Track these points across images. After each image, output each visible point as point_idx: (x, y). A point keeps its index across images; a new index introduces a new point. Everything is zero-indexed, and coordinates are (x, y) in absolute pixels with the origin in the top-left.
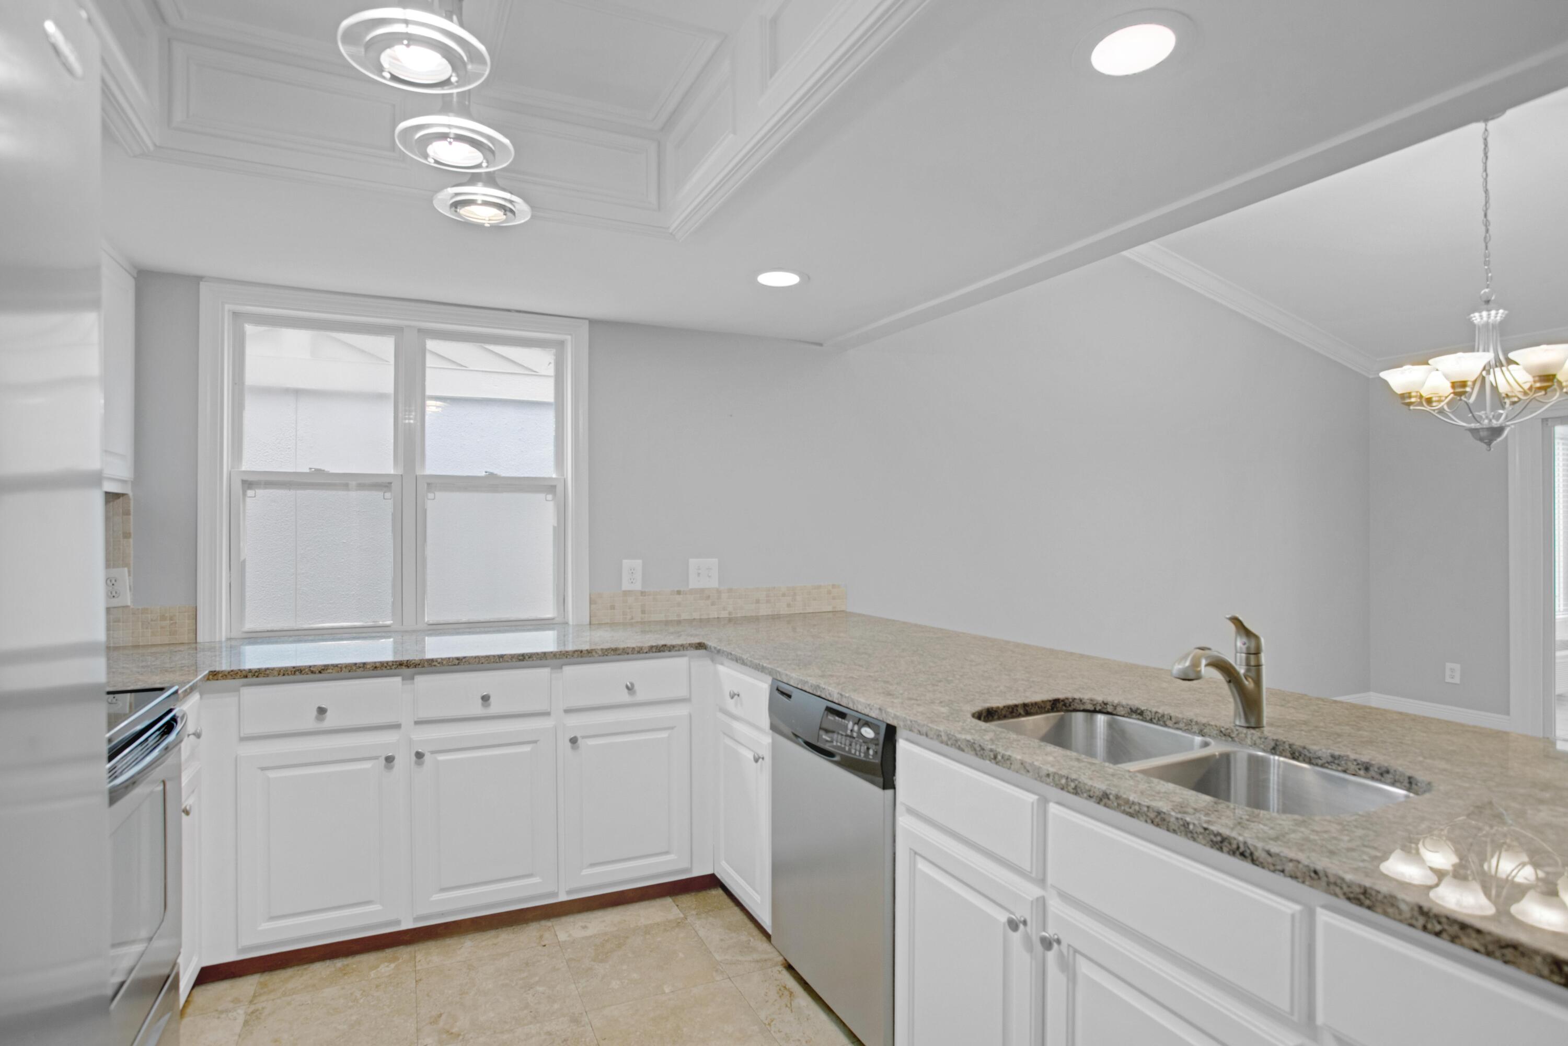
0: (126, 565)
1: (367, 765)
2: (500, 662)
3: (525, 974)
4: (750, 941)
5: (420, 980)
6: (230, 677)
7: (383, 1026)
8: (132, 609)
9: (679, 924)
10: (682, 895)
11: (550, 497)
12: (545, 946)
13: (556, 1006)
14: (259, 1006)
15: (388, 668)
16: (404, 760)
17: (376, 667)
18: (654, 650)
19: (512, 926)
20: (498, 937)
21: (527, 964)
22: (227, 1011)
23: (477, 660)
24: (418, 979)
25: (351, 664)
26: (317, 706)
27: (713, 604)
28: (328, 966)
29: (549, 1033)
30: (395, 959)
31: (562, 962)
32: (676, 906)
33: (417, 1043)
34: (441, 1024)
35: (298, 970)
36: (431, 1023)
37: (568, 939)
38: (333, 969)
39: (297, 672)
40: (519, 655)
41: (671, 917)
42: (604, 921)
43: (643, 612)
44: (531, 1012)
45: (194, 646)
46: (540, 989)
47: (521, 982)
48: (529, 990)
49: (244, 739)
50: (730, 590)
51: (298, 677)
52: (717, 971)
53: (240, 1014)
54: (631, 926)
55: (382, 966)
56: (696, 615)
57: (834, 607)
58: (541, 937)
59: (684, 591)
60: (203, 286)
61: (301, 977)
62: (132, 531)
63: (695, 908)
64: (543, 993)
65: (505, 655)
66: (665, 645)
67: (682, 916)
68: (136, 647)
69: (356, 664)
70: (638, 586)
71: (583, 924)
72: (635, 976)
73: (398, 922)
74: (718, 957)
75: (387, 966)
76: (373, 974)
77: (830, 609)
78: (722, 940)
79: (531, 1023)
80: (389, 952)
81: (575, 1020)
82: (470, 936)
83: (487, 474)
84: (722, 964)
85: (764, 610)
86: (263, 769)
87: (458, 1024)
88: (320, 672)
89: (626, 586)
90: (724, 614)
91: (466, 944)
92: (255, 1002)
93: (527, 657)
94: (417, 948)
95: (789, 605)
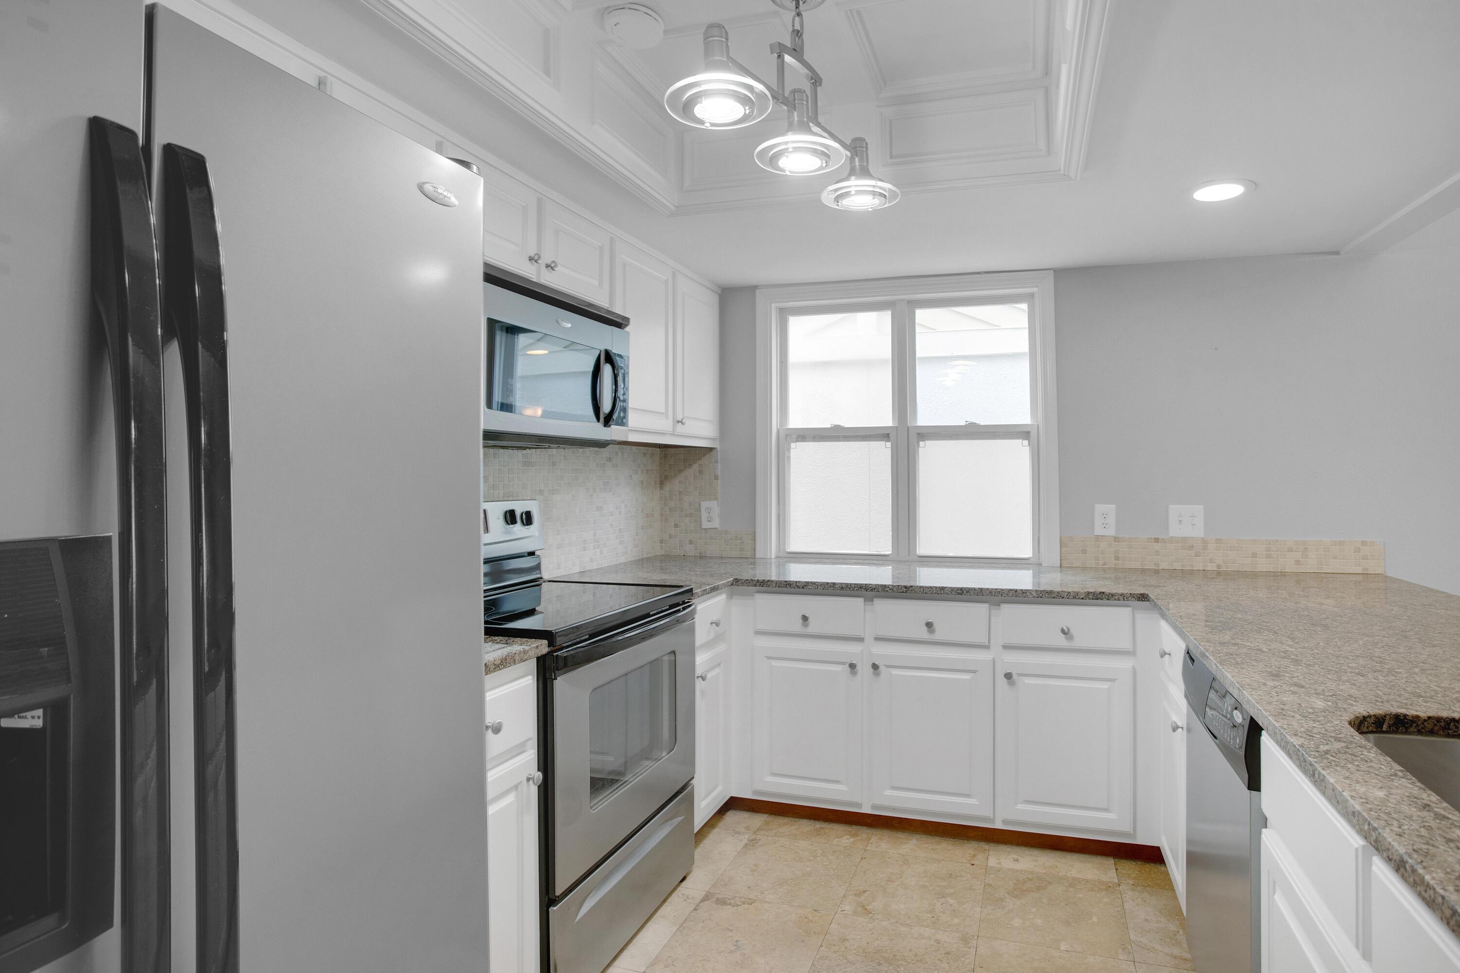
0: (716, 499)
1: (839, 668)
2: (941, 594)
3: (944, 884)
4: (1179, 932)
5: (865, 858)
6: (745, 584)
7: (823, 883)
8: (720, 530)
9: (1109, 888)
10: (1127, 860)
11: (1026, 442)
12: (973, 865)
13: (956, 921)
14: (758, 837)
15: (852, 589)
16: (864, 669)
17: (842, 588)
18: (1091, 597)
19: (955, 839)
20: (939, 844)
21: (951, 875)
22: (739, 833)
23: (922, 589)
24: (864, 856)
25: (824, 582)
26: (802, 614)
27: (1197, 555)
28: (811, 824)
29: (938, 941)
30: (856, 835)
31: (981, 884)
32: (1115, 870)
33: (839, 906)
34: (863, 898)
35: (791, 821)
36: (856, 895)
37: (997, 866)
38: (813, 828)
39: (788, 586)
40: (958, 589)
41: (1105, 879)
42: (1037, 861)
43: (1117, 558)
44: (933, 917)
45: (752, 560)
46: (951, 901)
47: (938, 888)
48: (941, 898)
49: (759, 633)
50: (1218, 541)
51: (789, 589)
52: (1124, 949)
53: (745, 838)
54: (1060, 874)
55: (844, 838)
56: (1177, 566)
57: (1364, 569)
58: (974, 856)
59: (1163, 539)
60: (757, 291)
61: (791, 826)
62: (719, 474)
63: (1134, 879)
64: (951, 905)
65: (946, 587)
66: (1103, 593)
67: (1116, 881)
68: (722, 558)
69: (828, 583)
70: (1111, 532)
71: (1016, 857)
72: (1039, 921)
73: (860, 805)
74: (1133, 937)
75: (848, 839)
76: (836, 841)
77: (1359, 570)
78: (1146, 920)
79: (928, 926)
80: (854, 829)
81: (965, 940)
82: (918, 836)
83: (968, 423)
84: (1133, 944)
85: (1264, 565)
86: (769, 658)
87: (873, 903)
88: (803, 588)
89: (1098, 531)
90: (1211, 567)
91: (912, 841)
92: (757, 833)
93: (965, 592)
94: (875, 832)
95: (1298, 562)
